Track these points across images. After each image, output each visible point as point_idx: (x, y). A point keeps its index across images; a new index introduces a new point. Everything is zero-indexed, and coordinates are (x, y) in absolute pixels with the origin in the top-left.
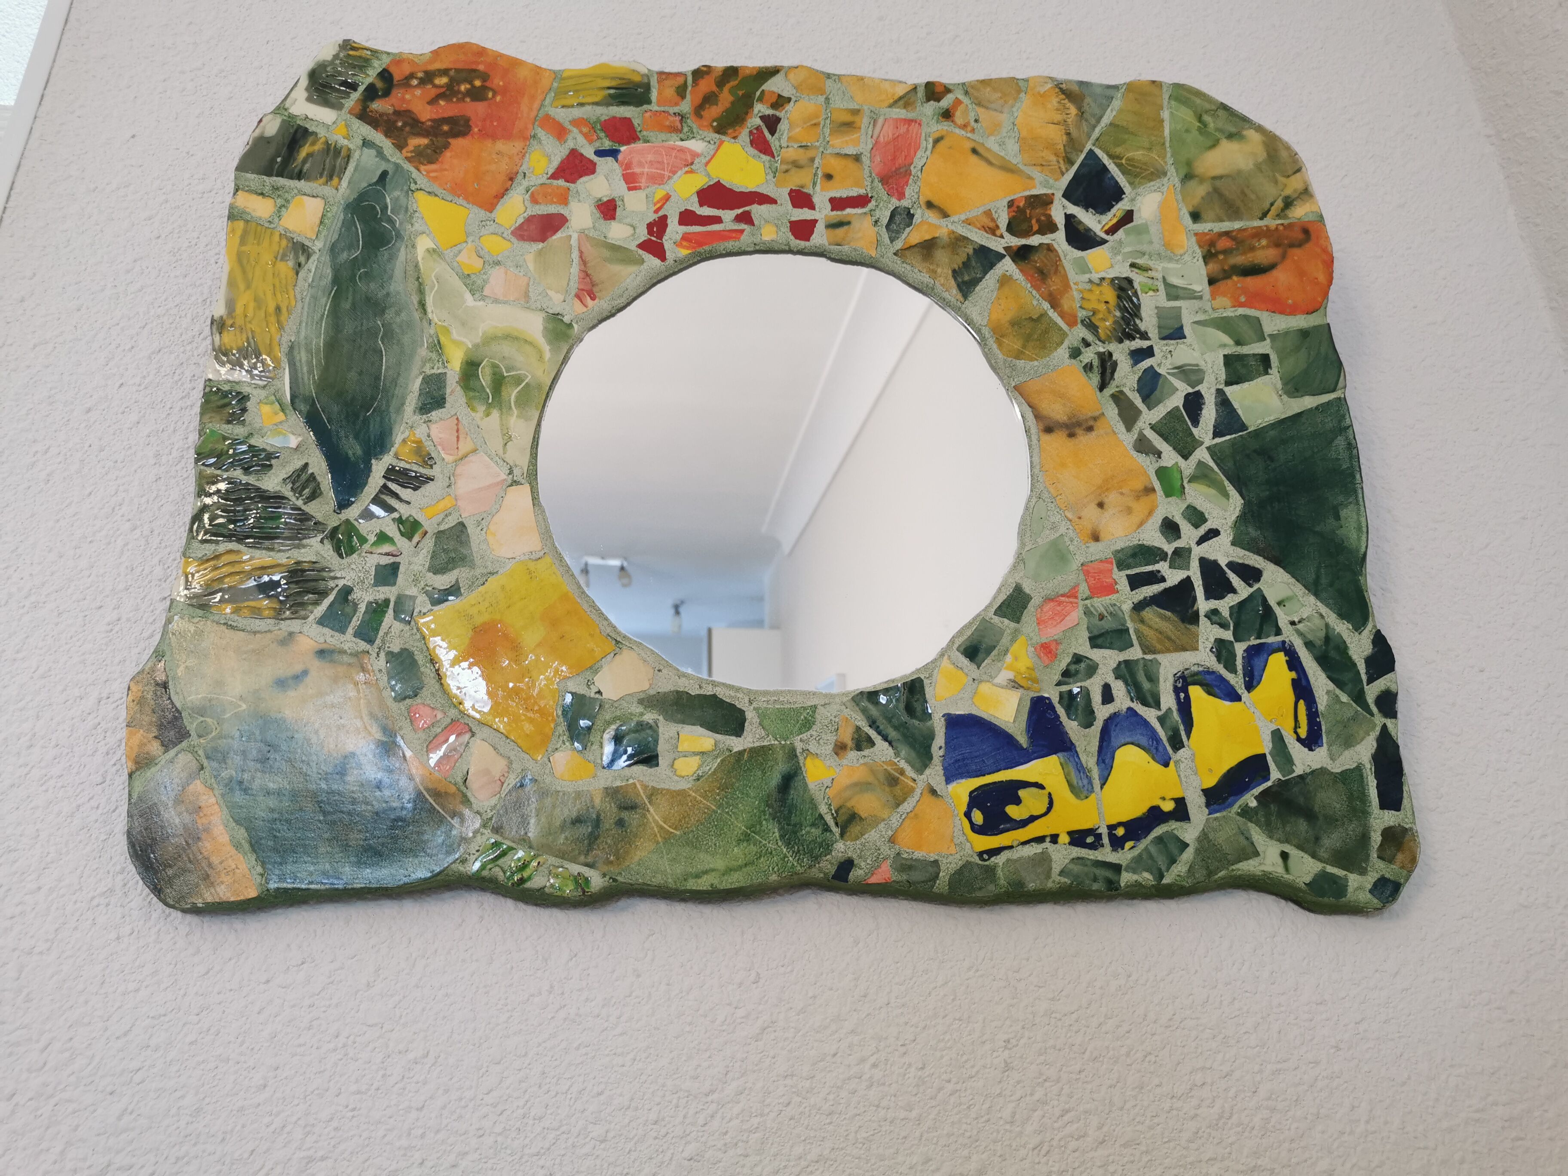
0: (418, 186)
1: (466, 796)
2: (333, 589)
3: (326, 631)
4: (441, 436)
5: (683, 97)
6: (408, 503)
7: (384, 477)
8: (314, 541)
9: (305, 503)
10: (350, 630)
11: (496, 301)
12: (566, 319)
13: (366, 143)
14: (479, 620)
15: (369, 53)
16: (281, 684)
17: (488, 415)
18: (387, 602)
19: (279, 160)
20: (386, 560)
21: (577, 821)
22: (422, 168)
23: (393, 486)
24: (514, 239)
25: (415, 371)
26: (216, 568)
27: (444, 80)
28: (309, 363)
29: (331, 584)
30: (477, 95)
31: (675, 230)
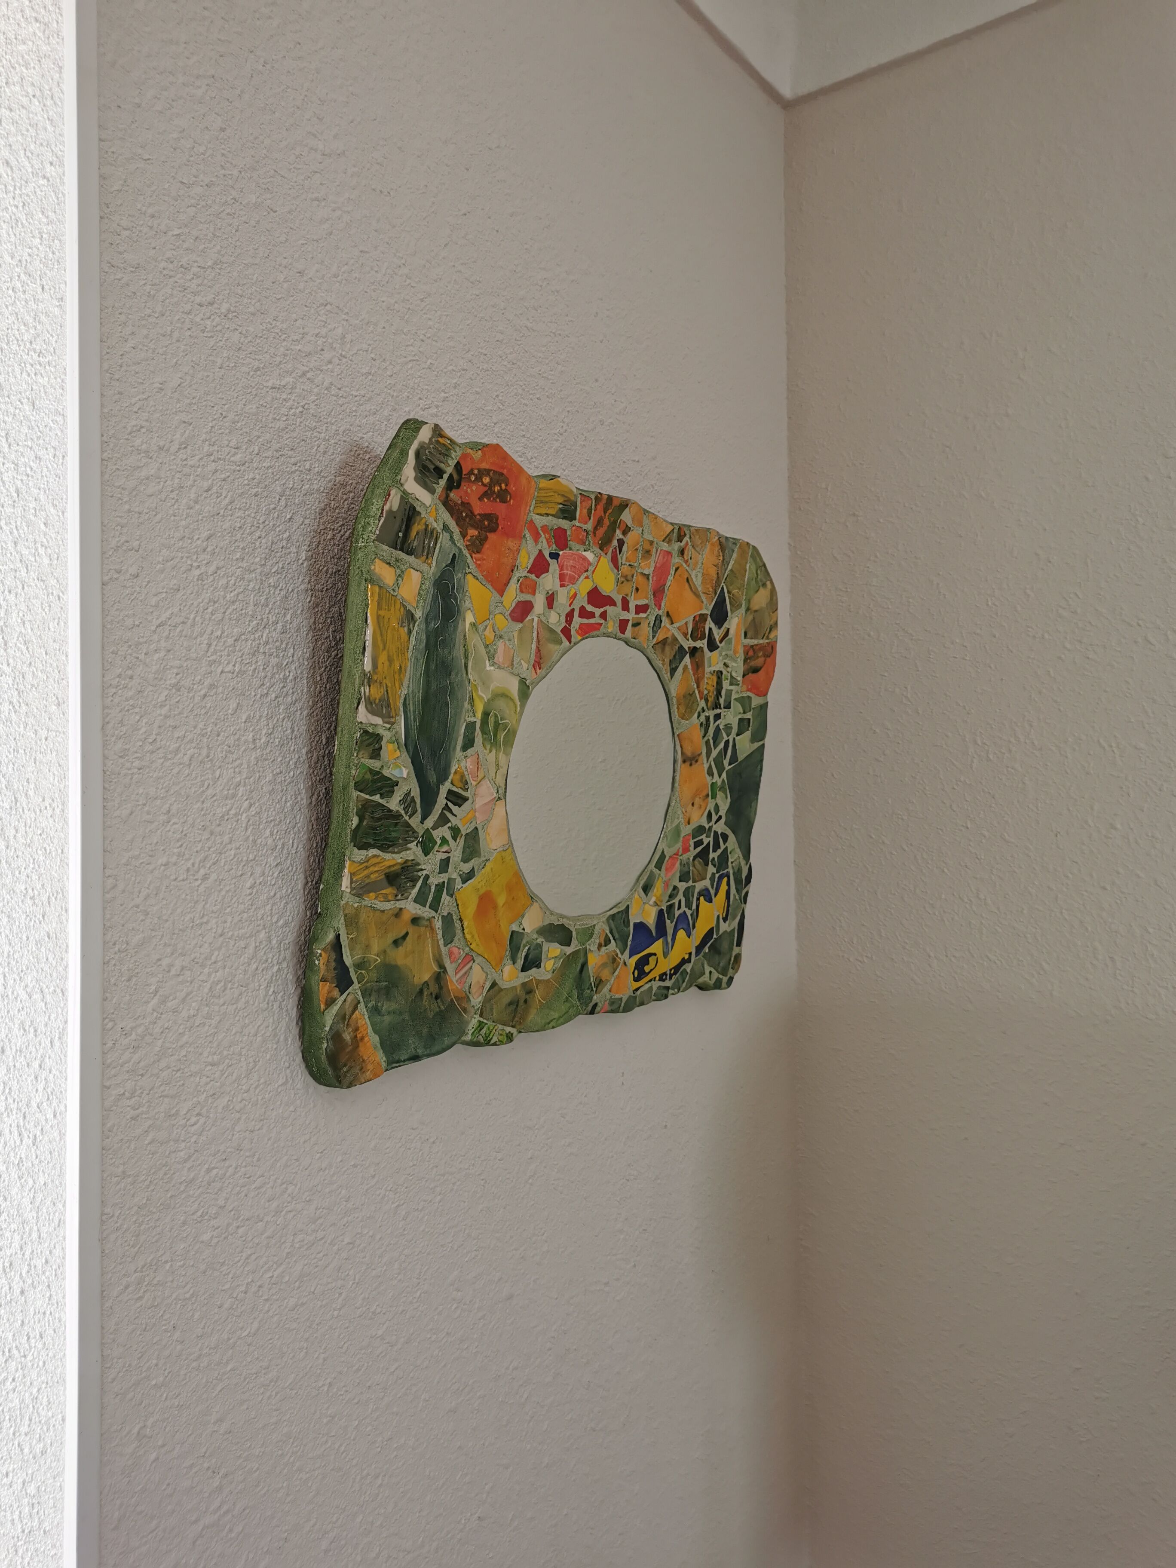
0: (470, 571)
1: (468, 997)
2: (420, 877)
3: (418, 906)
4: (471, 767)
5: (590, 519)
6: (456, 816)
7: (446, 798)
8: (412, 845)
9: (410, 818)
10: (428, 905)
11: (499, 668)
12: (527, 682)
13: (445, 528)
14: (482, 891)
15: (449, 442)
16: (396, 943)
17: (491, 751)
18: (444, 882)
19: (401, 534)
20: (445, 856)
21: (510, 1004)
22: (474, 555)
23: (450, 804)
24: (510, 619)
25: (462, 720)
26: (367, 867)
27: (486, 480)
28: (414, 712)
29: (419, 873)
30: (503, 497)
31: (577, 621)
